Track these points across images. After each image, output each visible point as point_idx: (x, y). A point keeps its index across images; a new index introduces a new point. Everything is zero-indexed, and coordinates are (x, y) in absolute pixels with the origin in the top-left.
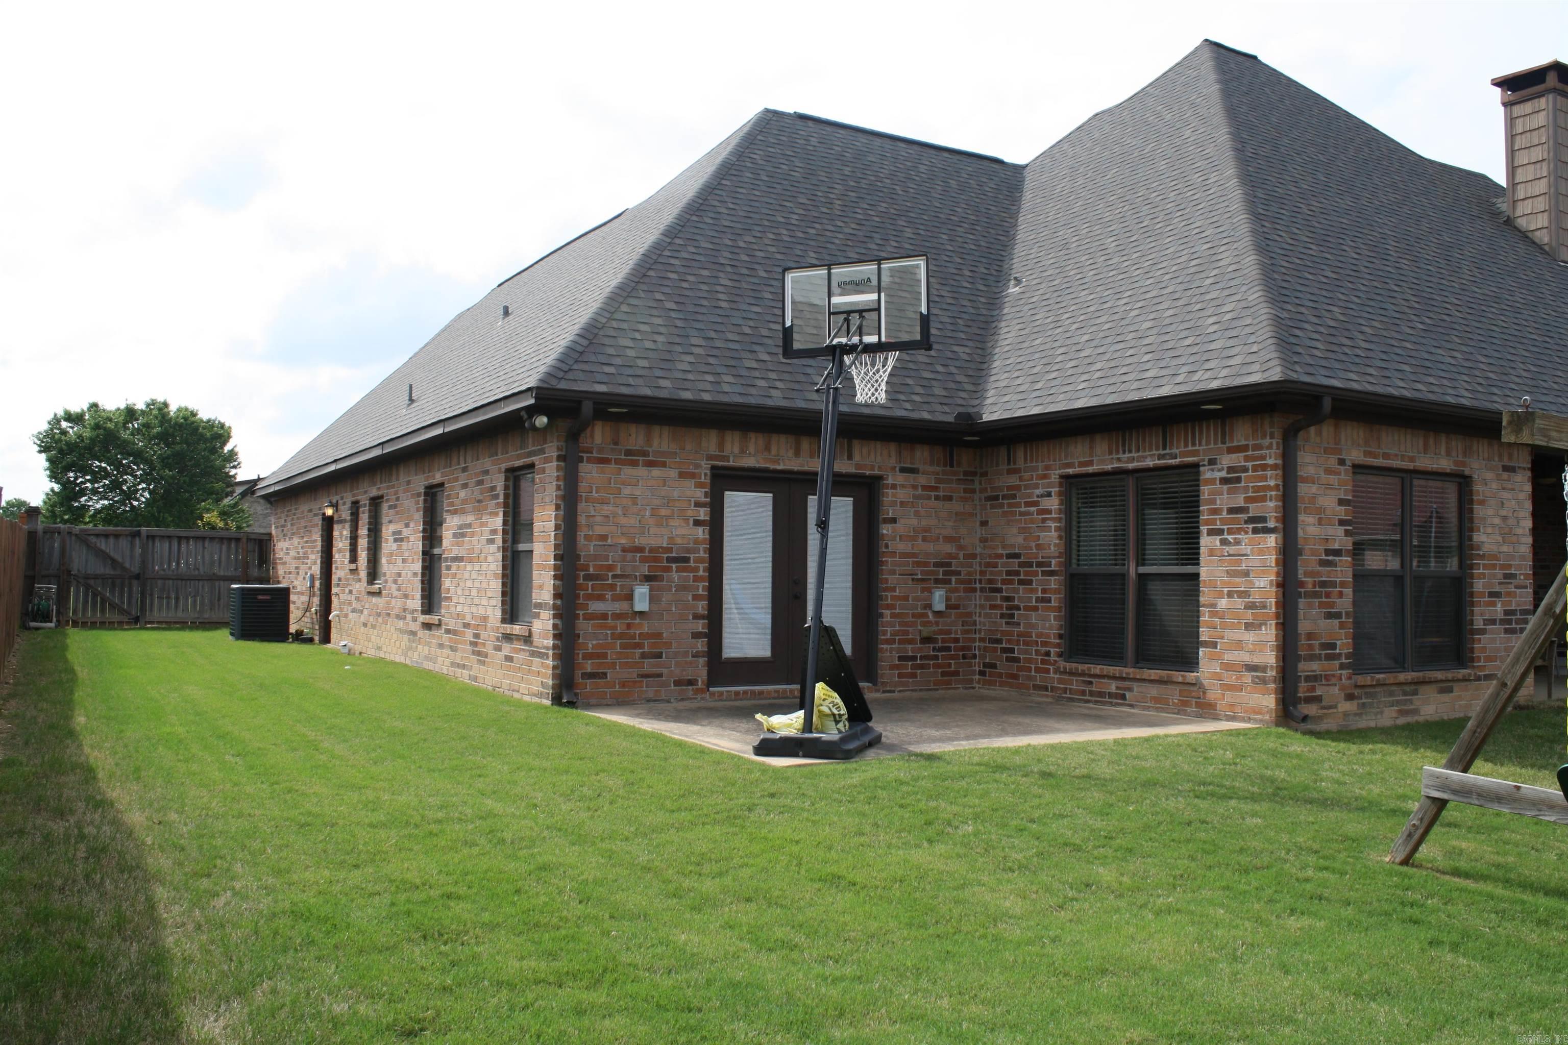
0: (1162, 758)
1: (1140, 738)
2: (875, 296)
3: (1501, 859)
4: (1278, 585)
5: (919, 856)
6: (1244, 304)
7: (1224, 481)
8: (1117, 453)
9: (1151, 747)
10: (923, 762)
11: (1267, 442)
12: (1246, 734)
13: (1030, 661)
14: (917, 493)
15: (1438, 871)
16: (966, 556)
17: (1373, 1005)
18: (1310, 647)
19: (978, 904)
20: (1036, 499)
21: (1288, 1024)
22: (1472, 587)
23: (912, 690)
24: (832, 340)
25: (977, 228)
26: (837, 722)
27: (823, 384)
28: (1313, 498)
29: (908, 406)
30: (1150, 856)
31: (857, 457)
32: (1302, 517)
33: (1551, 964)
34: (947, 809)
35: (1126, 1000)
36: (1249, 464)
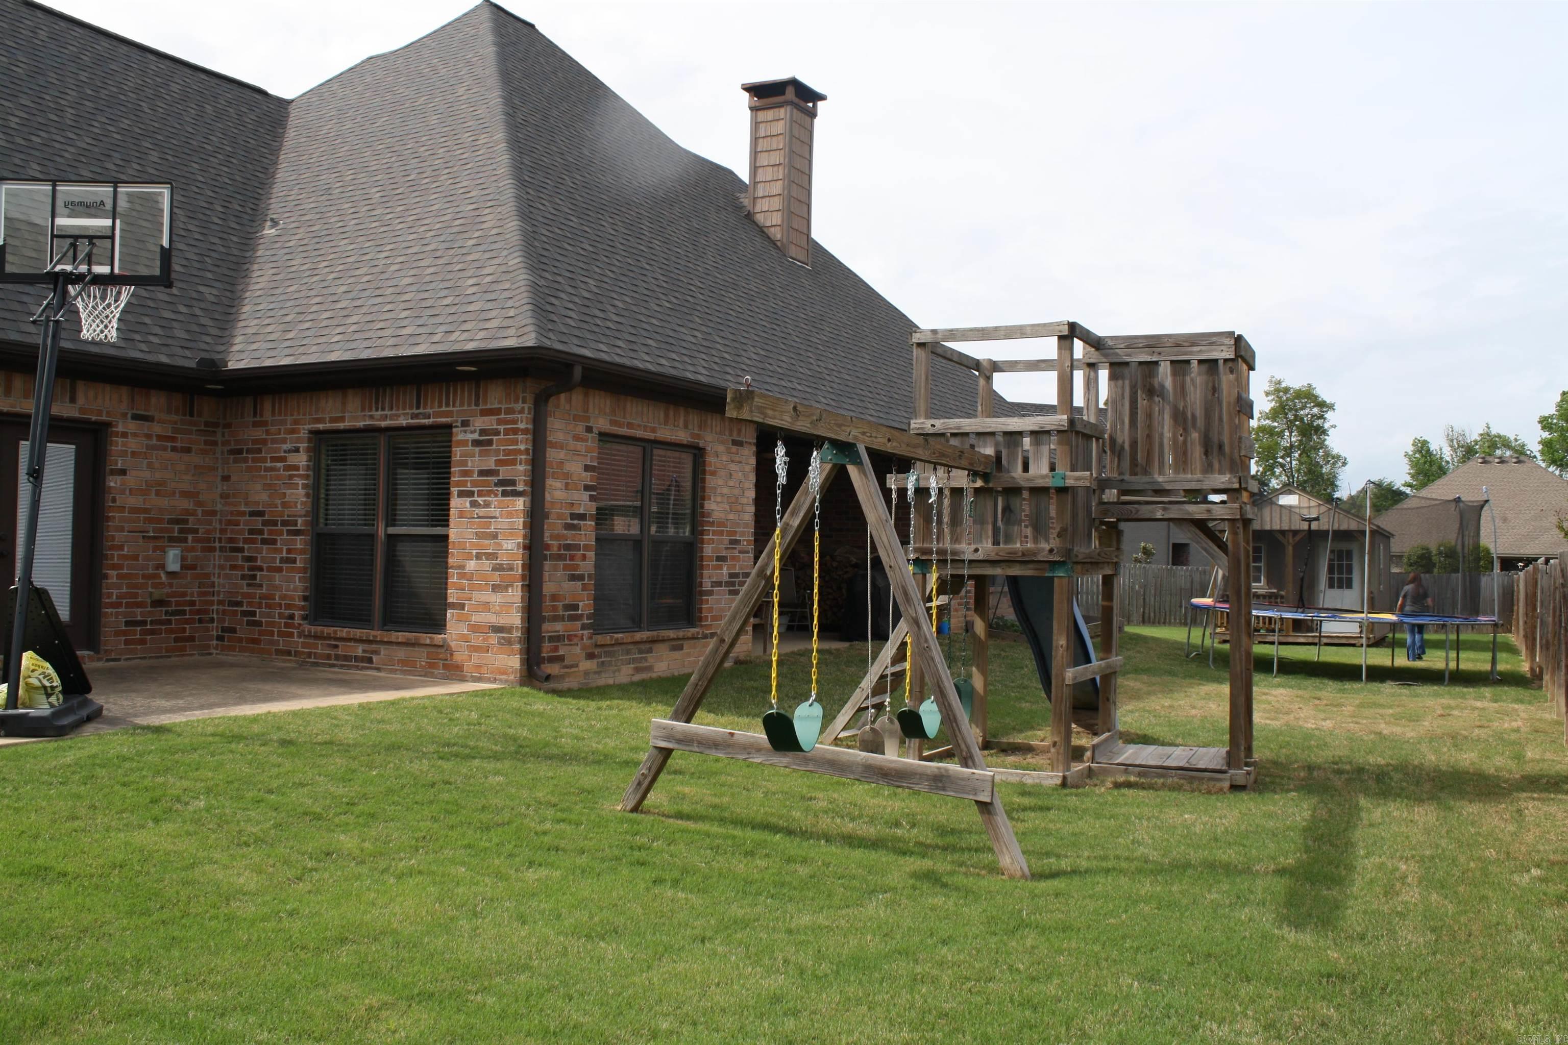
0: (407, 721)
1: (385, 702)
2: (108, 222)
3: (717, 801)
4: (525, 548)
5: (144, 838)
6: (504, 268)
7: (476, 443)
8: (370, 410)
9: (397, 710)
10: (150, 736)
11: (519, 406)
12: (491, 695)
13: (272, 624)
14: (151, 443)
15: (664, 815)
16: (205, 513)
17: (602, 944)
18: (555, 608)
19: (208, 883)
20: (283, 454)
21: (524, 971)
22: (702, 552)
23: (140, 658)
24: (54, 266)
25: (233, 160)
26: (49, 695)
27: (41, 315)
28: (561, 464)
29: (144, 347)
30: (392, 820)
31: (81, 400)
32: (550, 482)
33: (753, 889)
34: (175, 785)
35: (366, 967)
36: (501, 428)
